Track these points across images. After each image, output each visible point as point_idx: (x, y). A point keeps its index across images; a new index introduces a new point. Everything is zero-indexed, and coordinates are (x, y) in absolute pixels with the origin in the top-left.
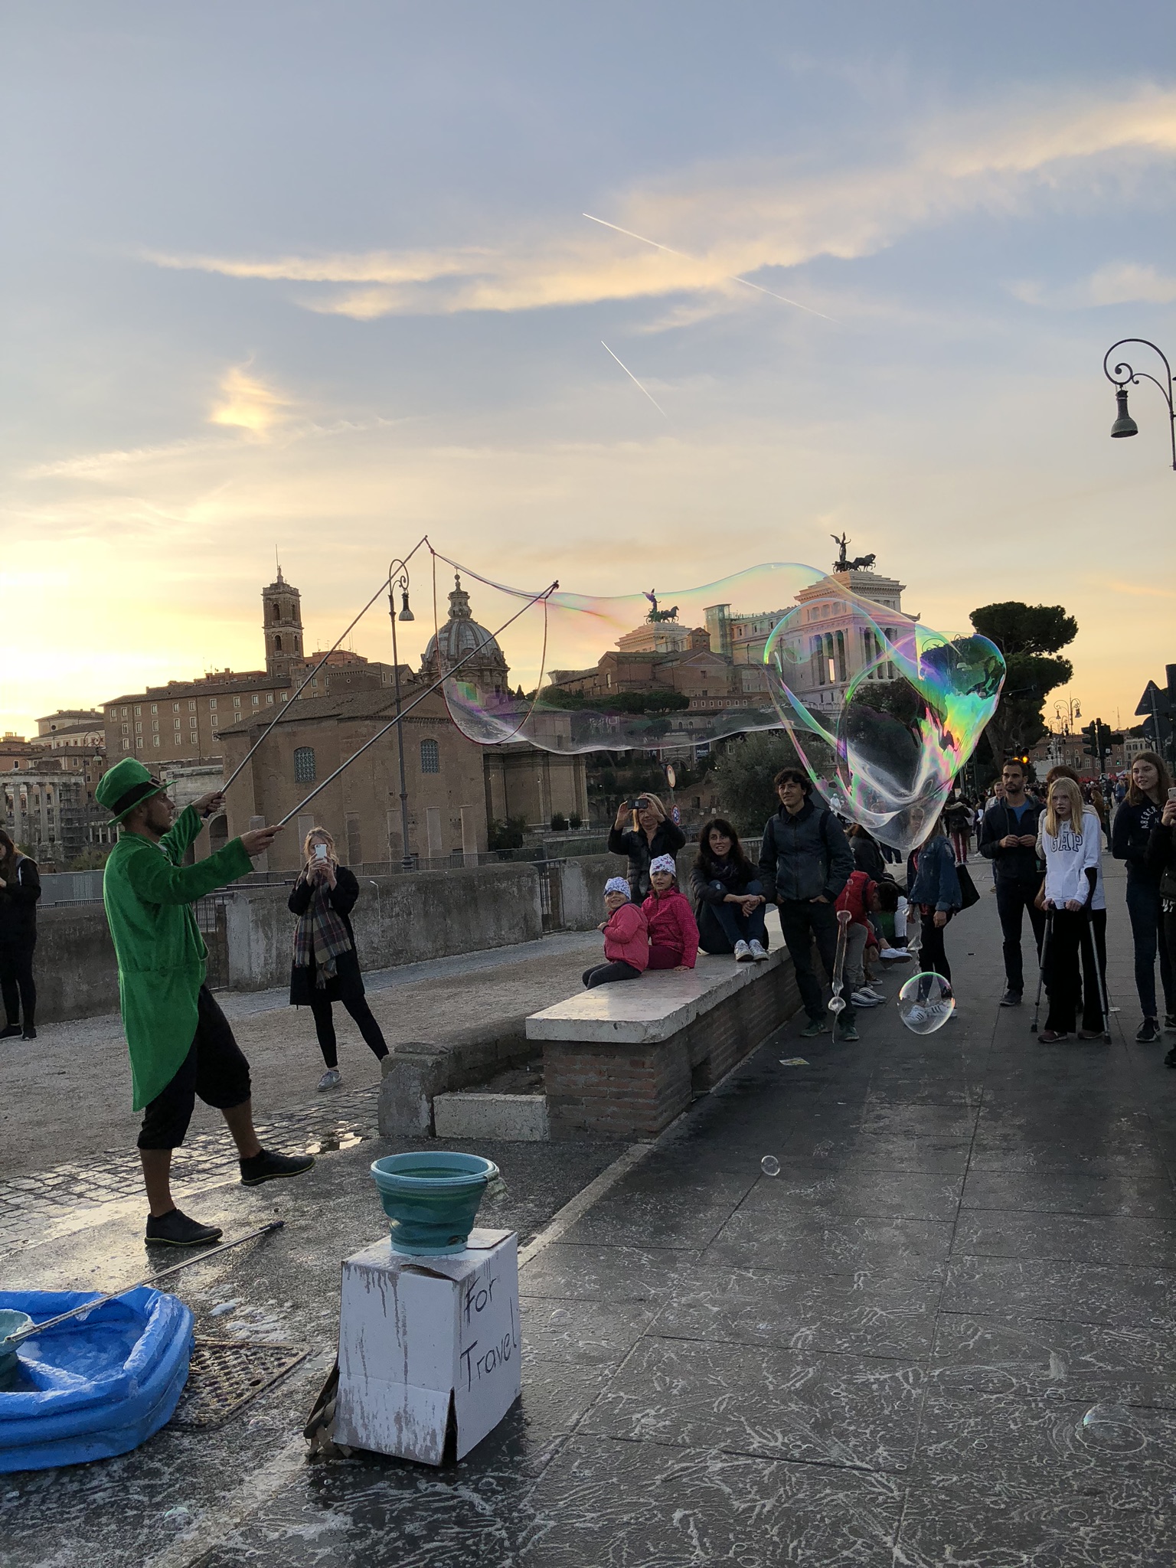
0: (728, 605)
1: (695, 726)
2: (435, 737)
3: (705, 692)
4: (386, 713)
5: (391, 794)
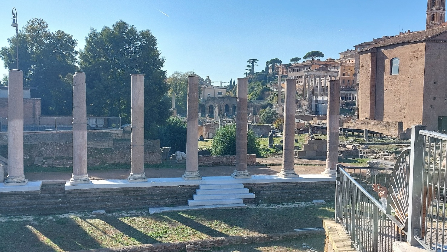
4: (437, 38)
5: (435, 83)
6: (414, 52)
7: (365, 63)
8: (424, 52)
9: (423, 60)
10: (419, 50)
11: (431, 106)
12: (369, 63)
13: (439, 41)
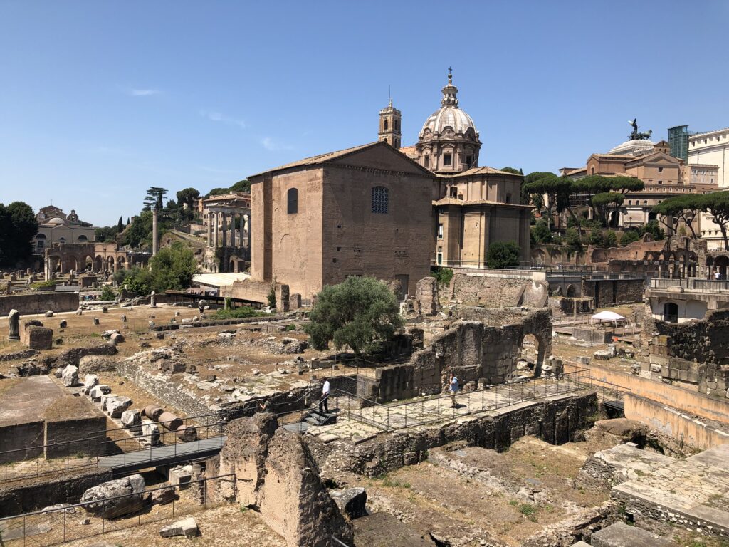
0: (687, 126)
1: (648, 204)
2: (387, 185)
3: (660, 182)
4: (341, 161)
5: (339, 227)
6: (311, 180)
7: (257, 194)
8: (322, 181)
9: (321, 193)
10: (316, 178)
11: (335, 260)
12: (262, 194)
13: (343, 166)
